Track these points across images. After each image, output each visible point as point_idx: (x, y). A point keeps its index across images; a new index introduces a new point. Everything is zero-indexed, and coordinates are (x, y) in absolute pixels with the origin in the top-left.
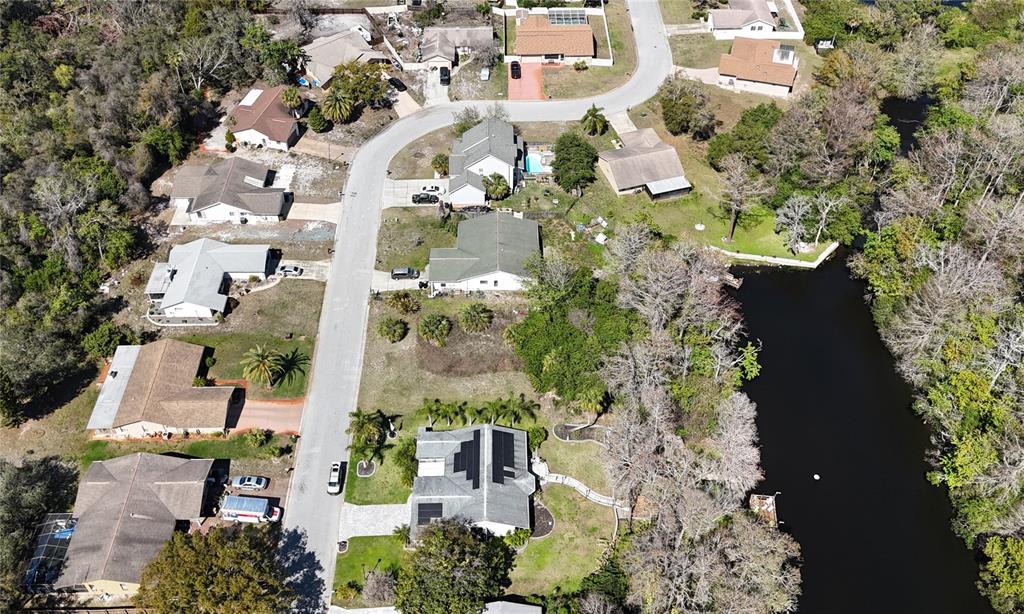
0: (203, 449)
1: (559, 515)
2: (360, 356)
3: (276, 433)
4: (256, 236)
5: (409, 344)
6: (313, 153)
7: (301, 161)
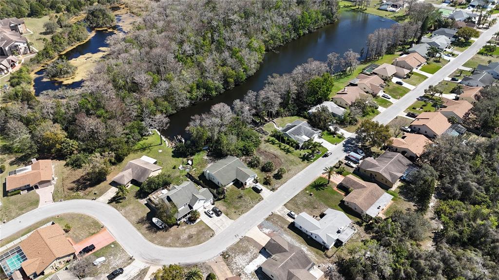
2: (295, 177)
4: (293, 240)
7: (239, 271)
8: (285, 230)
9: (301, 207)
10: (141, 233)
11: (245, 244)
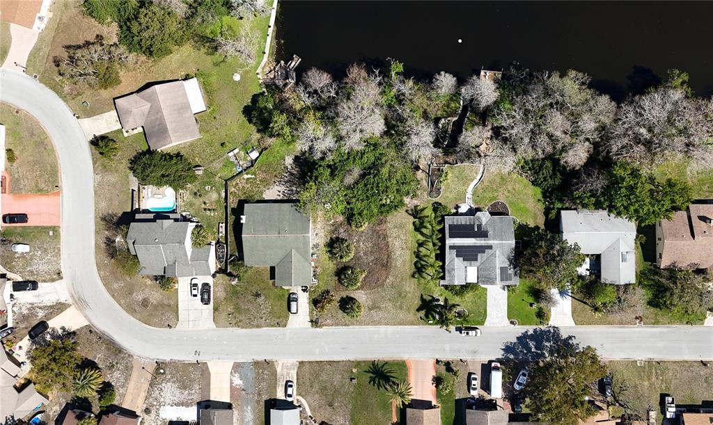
0: (447, 418)
1: (494, 198)
2: (371, 328)
3: (434, 374)
5: (361, 296)
6: (143, 395)
7: (155, 403)
8: (258, 402)
9: (317, 387)
10: (96, 241)
11: (196, 375)
